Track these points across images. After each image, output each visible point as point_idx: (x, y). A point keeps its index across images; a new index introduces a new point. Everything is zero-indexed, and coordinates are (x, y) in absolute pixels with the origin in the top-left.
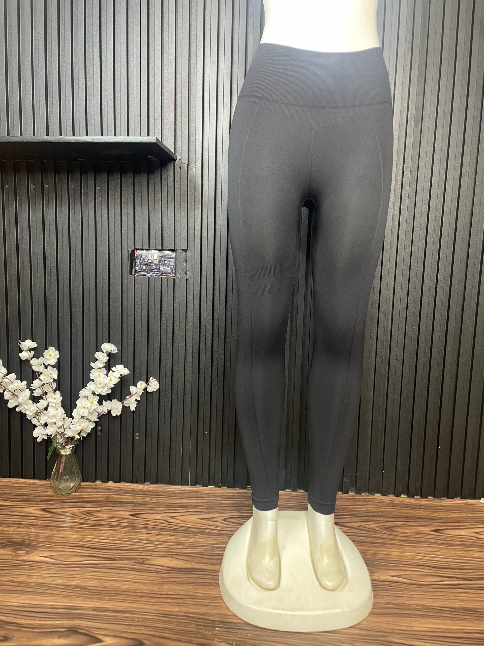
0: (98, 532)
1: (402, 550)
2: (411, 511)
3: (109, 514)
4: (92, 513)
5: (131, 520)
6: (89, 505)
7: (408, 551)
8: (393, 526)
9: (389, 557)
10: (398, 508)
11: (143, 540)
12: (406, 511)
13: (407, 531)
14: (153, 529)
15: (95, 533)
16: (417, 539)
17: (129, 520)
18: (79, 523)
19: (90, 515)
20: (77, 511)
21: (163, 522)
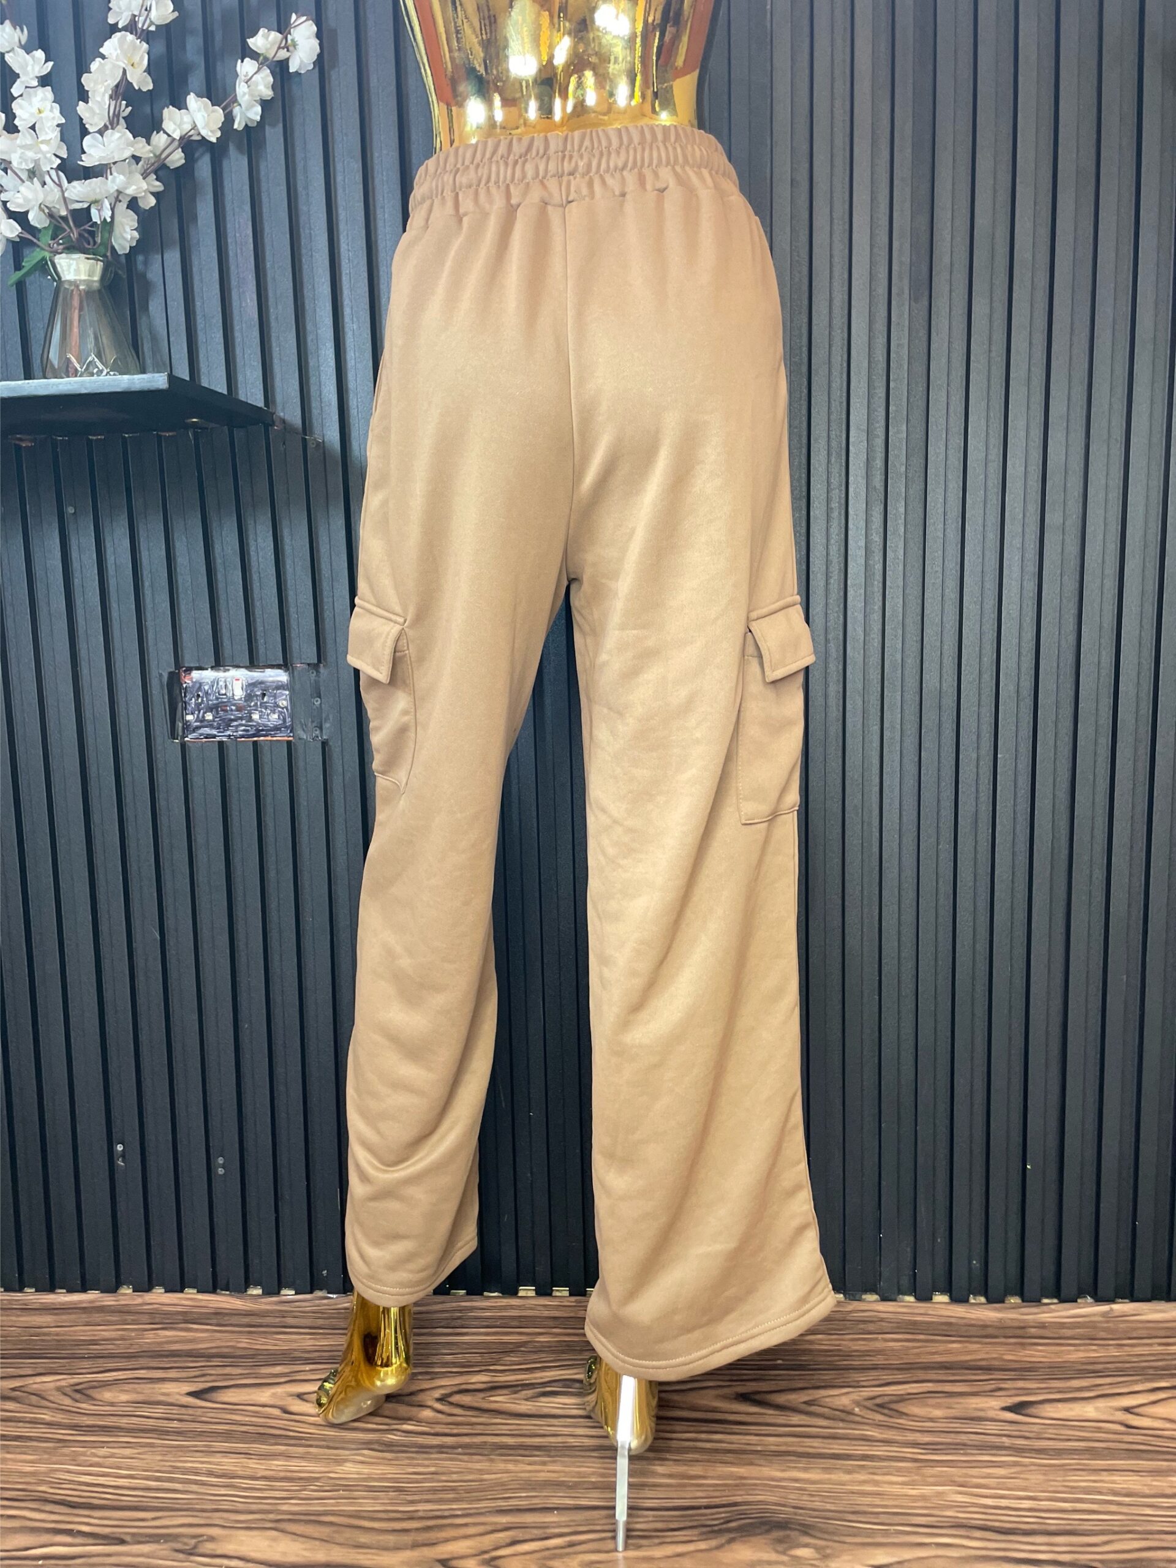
0: (93, 1451)
1: (916, 1478)
2: (955, 1345)
3: (133, 1391)
4: (89, 1392)
5: (190, 1411)
6: (86, 1364)
7: (931, 1480)
8: (902, 1399)
9: (877, 1501)
10: (922, 1337)
11: (210, 1473)
12: (941, 1347)
13: (938, 1413)
14: (246, 1437)
15: (84, 1454)
16: (963, 1438)
17: (183, 1411)
18: (50, 1424)
19: (84, 1397)
20: (52, 1385)
21: (276, 1412)
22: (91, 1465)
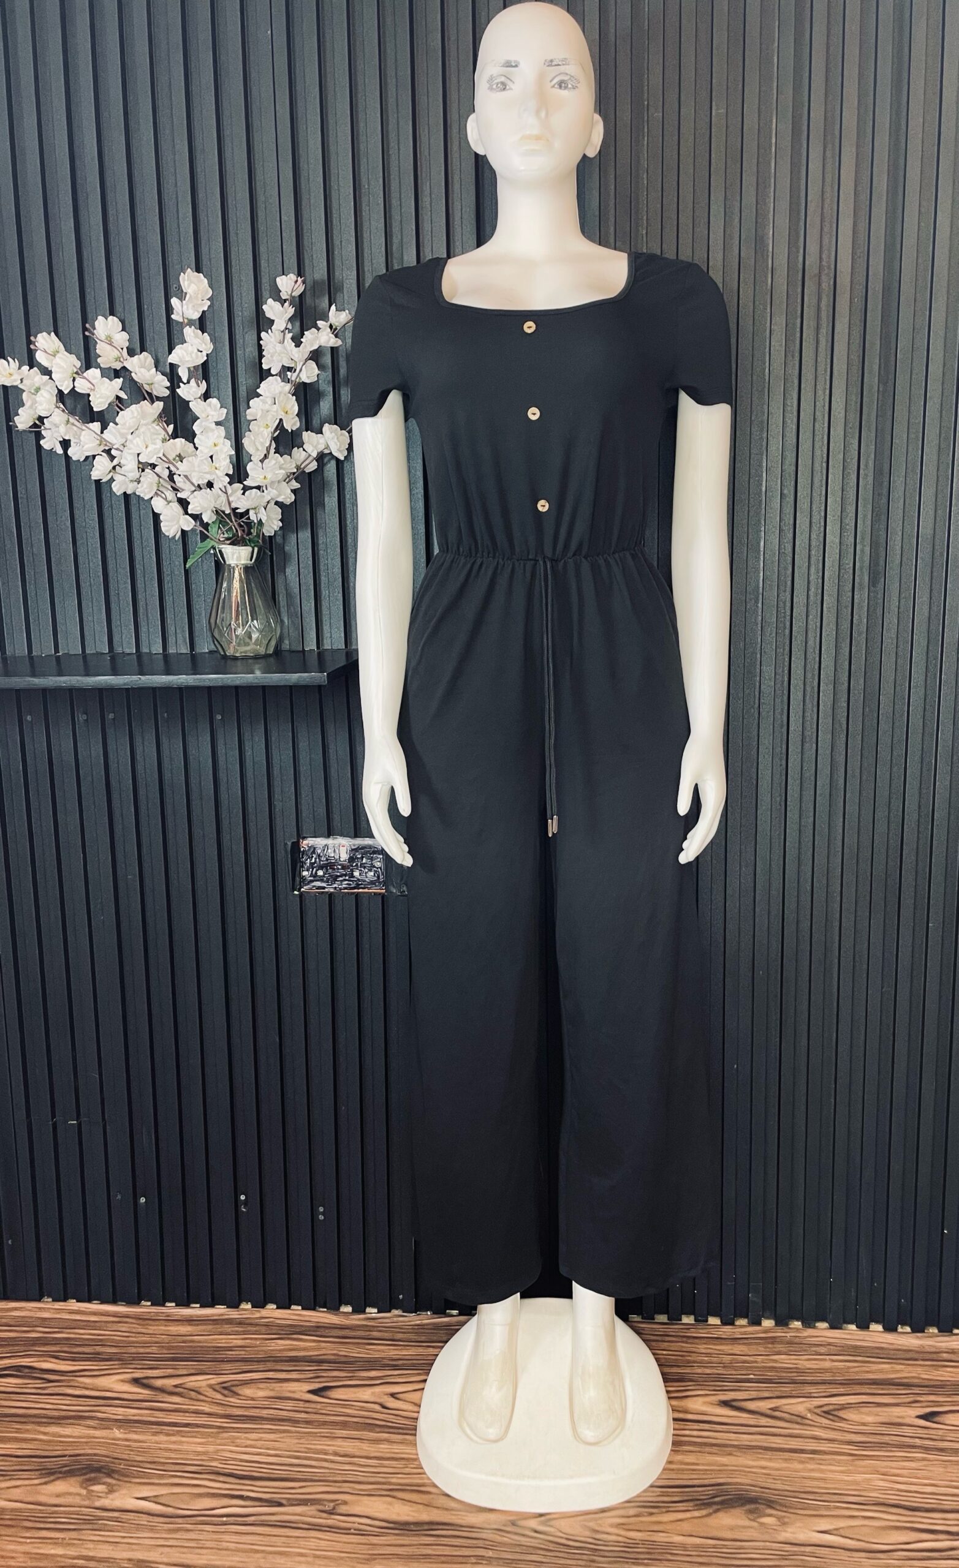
0: (247, 1435)
3: (267, 1388)
4: (234, 1389)
5: (313, 1405)
6: (229, 1366)
8: (843, 1407)
10: (859, 1358)
11: (336, 1454)
14: (357, 1426)
15: (238, 1438)
17: (307, 1405)
18: (210, 1414)
19: (230, 1394)
20: (204, 1384)
21: (377, 1407)
22: (246, 1447)
